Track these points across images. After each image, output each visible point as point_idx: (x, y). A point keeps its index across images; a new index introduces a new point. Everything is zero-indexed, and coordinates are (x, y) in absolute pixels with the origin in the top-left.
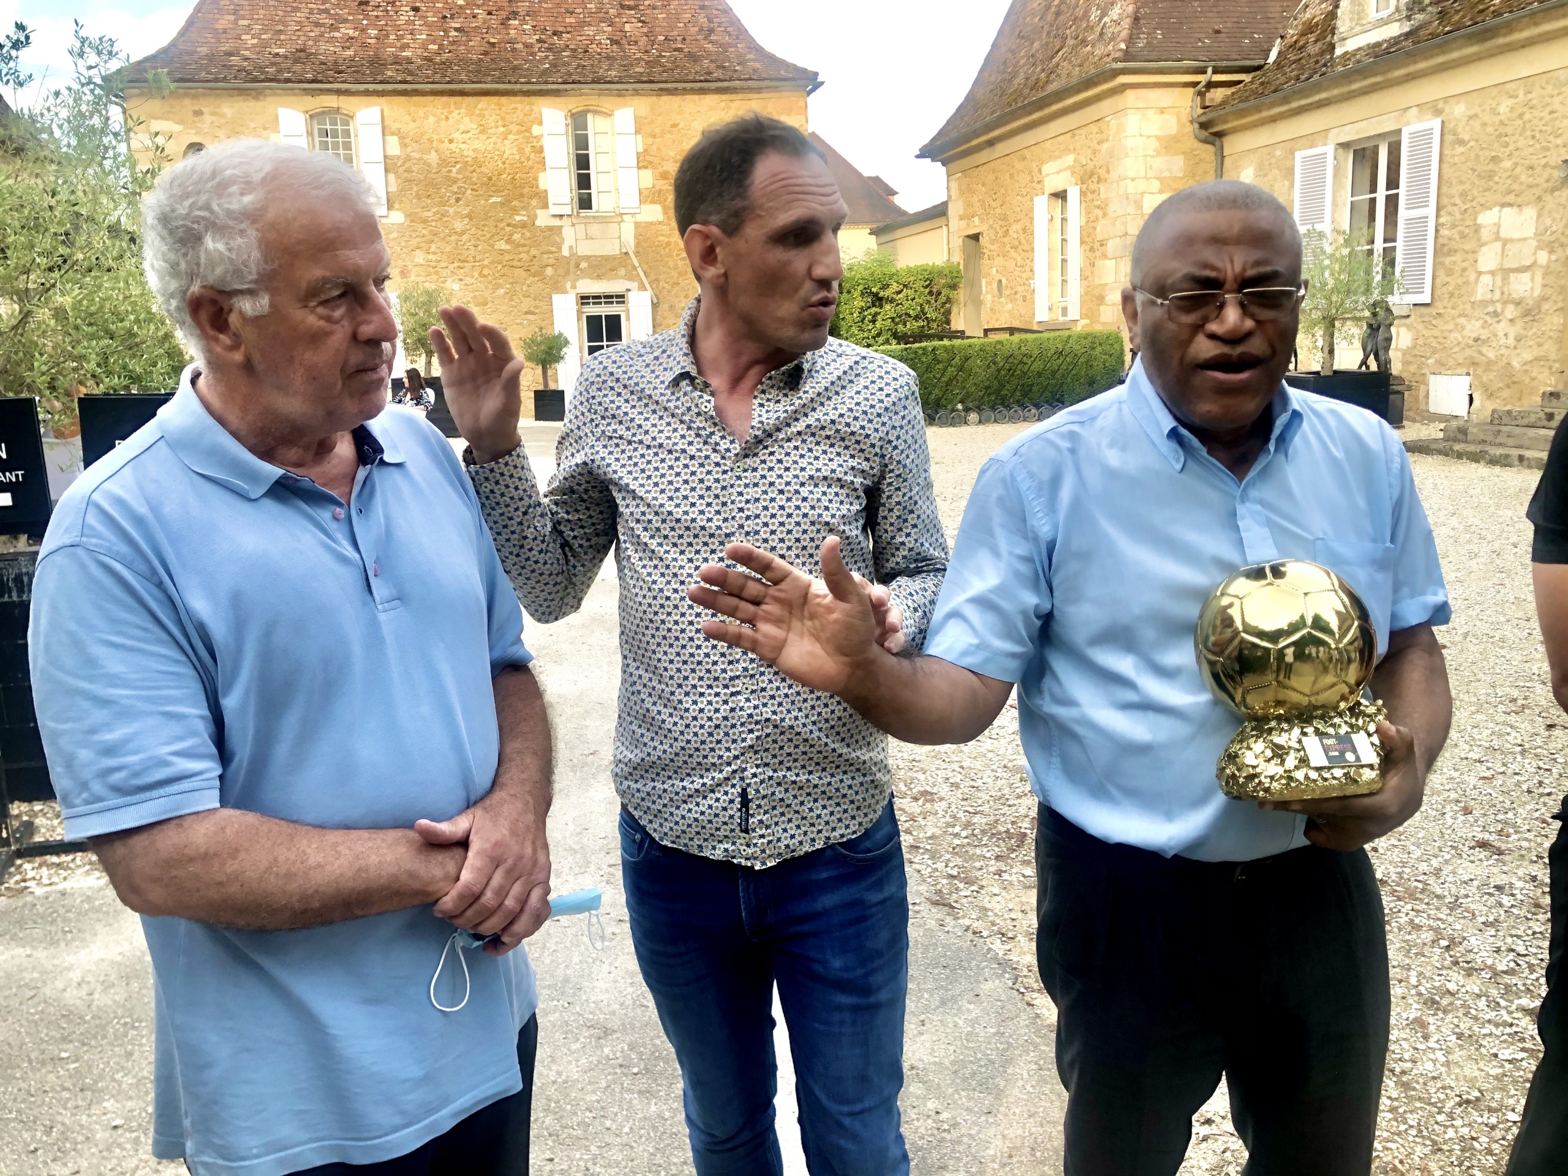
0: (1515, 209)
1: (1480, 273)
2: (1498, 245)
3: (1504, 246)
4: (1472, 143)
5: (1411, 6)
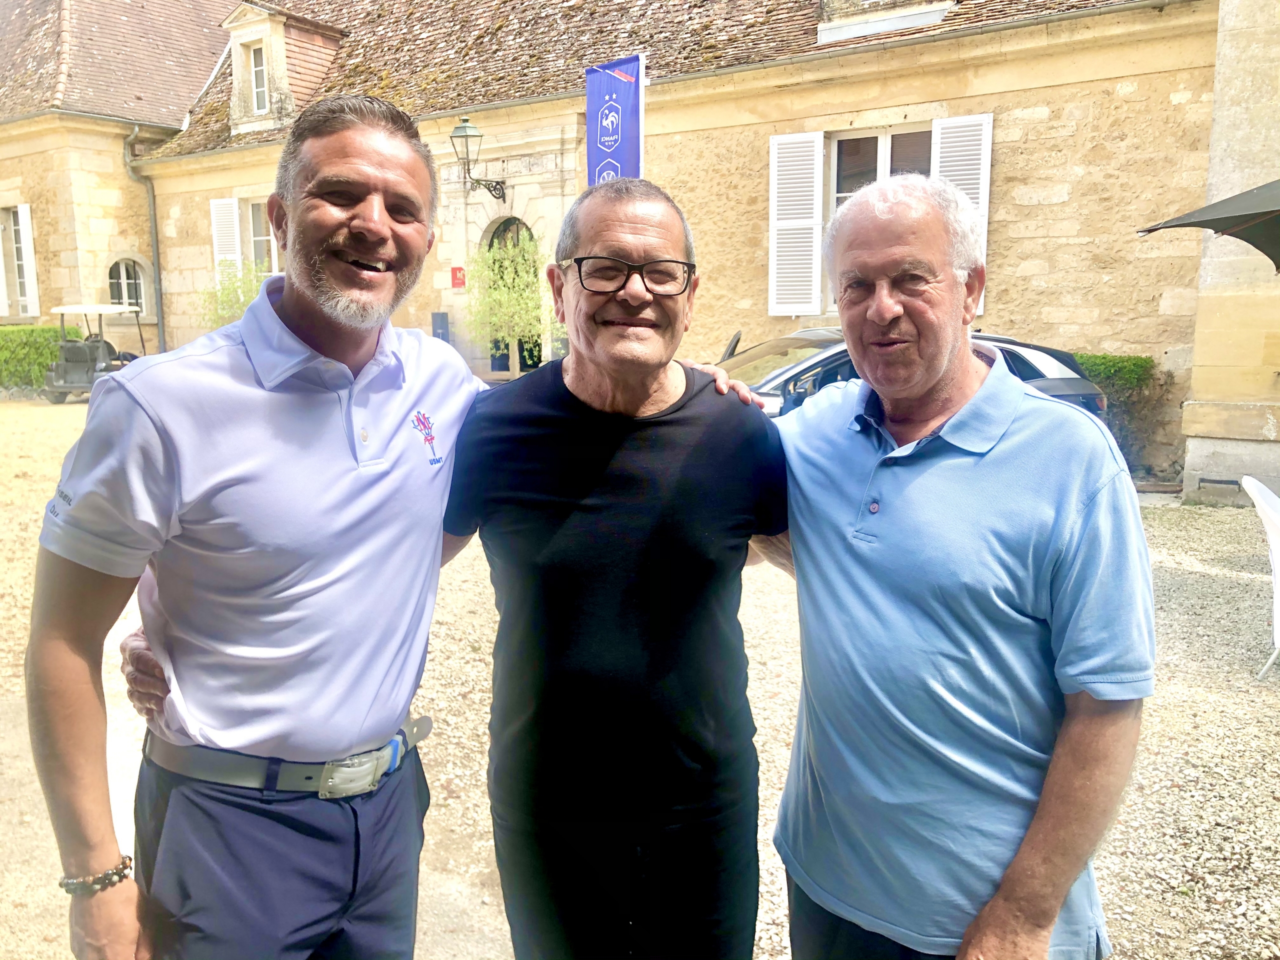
5: (280, 110)
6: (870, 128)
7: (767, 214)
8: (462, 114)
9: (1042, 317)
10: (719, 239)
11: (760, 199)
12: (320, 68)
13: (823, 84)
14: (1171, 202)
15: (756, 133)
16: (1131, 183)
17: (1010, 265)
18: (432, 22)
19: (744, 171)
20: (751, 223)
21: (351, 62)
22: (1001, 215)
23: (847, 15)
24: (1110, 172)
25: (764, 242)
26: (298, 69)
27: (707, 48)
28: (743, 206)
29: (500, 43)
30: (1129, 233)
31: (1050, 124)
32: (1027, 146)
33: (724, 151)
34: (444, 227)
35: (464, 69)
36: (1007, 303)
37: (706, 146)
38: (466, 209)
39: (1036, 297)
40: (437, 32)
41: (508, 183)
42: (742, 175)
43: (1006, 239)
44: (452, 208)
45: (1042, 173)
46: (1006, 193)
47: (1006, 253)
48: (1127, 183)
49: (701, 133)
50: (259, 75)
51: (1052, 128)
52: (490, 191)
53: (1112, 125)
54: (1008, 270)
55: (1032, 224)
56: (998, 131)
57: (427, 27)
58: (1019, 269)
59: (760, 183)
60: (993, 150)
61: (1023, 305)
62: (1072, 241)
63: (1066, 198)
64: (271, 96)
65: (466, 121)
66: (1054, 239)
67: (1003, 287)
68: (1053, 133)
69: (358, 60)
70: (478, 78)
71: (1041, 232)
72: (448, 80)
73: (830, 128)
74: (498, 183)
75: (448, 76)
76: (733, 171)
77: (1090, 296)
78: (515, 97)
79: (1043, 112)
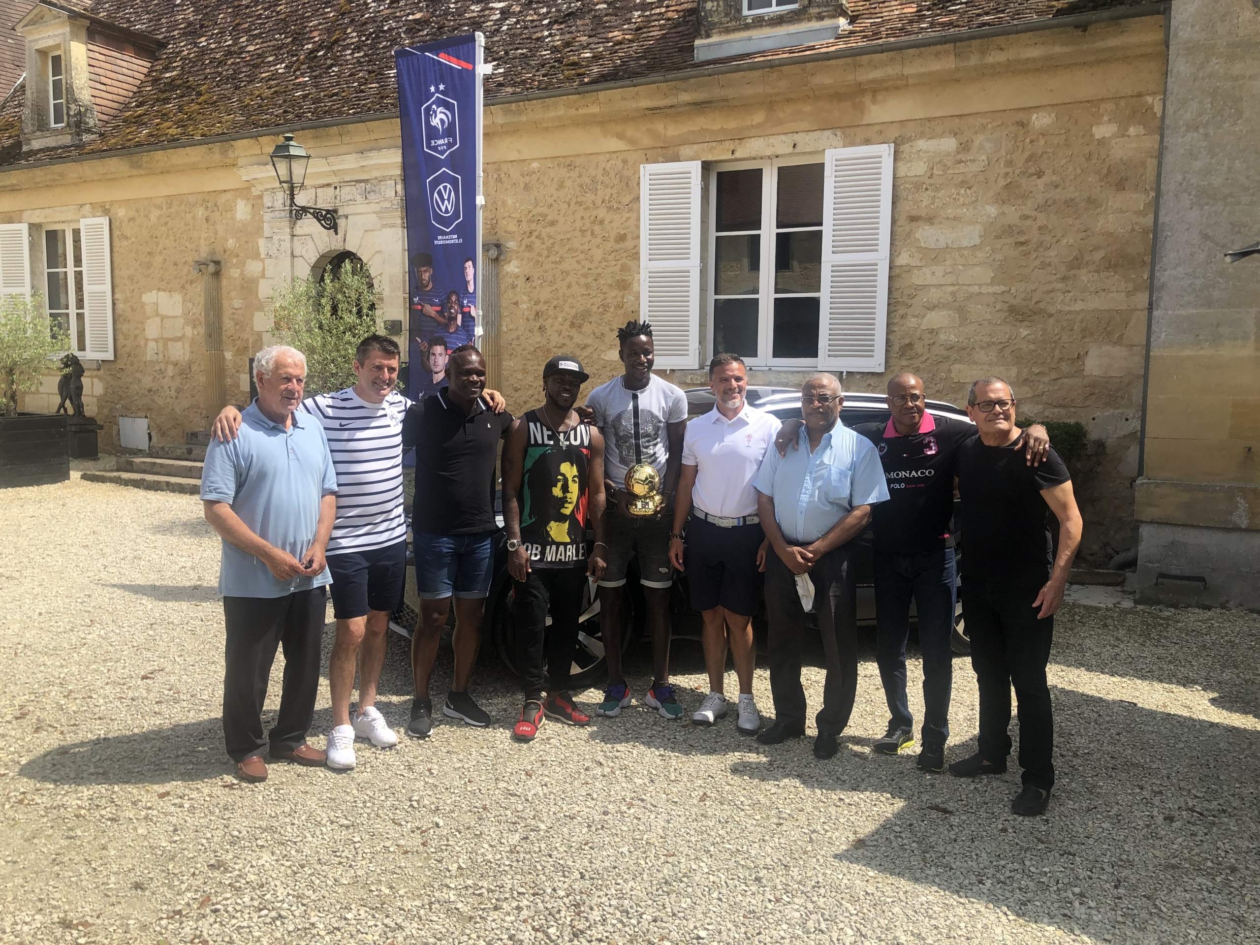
0: (168, 294)
1: (147, 340)
2: (158, 319)
3: (162, 321)
4: (133, 239)
5: (78, 124)
6: (754, 159)
7: (638, 253)
8: (288, 132)
9: (952, 375)
10: (583, 281)
11: (629, 236)
12: (130, 80)
13: (700, 107)
14: (1097, 248)
15: (625, 161)
16: (1050, 227)
17: (914, 316)
18: (261, 33)
19: (611, 204)
20: (620, 263)
21: (167, 75)
22: (903, 259)
23: (727, 31)
24: (1027, 212)
25: (635, 285)
26: (103, 80)
27: (568, 65)
28: (610, 244)
29: (336, 58)
30: (1050, 282)
31: (959, 157)
32: (932, 181)
33: (588, 181)
34: (267, 261)
35: (294, 84)
36: (911, 359)
37: (568, 175)
38: (292, 241)
39: (945, 353)
40: (265, 45)
41: (340, 213)
42: (610, 209)
43: (910, 286)
44: (276, 238)
45: (950, 212)
46: (909, 235)
47: (910, 302)
48: (1046, 226)
49: (562, 160)
50: (57, 85)
51: (961, 162)
52: (319, 221)
53: (1028, 160)
54: (912, 322)
55: (939, 270)
56: (900, 164)
57: (254, 39)
58: (925, 320)
59: (629, 218)
60: (894, 186)
61: (929, 361)
62: (984, 290)
63: (977, 241)
64: (68, 108)
65: (290, 139)
66: (965, 288)
67: (907, 341)
68: (962, 168)
69: (175, 73)
70: (309, 94)
71: (950, 279)
72: (274, 96)
73: (710, 158)
74: (328, 212)
75: (276, 92)
76: (598, 203)
77: (1007, 352)
78: (348, 114)
79: (949, 144)
